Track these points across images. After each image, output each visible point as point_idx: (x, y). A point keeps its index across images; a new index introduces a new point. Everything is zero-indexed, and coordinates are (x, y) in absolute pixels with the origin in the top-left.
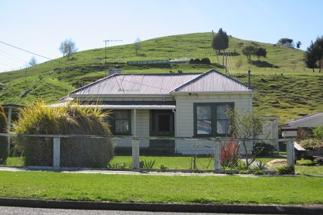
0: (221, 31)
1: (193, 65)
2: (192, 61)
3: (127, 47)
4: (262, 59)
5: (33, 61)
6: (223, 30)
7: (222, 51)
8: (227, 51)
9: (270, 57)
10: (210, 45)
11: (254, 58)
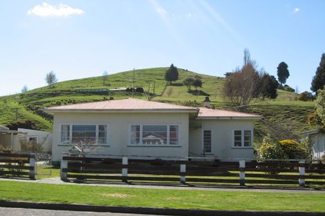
0: (172, 66)
1: (127, 93)
2: (128, 90)
3: (99, 78)
4: (199, 89)
5: (25, 88)
6: (174, 65)
7: (173, 82)
8: (177, 82)
9: (205, 88)
10: (163, 77)
11: (193, 88)
